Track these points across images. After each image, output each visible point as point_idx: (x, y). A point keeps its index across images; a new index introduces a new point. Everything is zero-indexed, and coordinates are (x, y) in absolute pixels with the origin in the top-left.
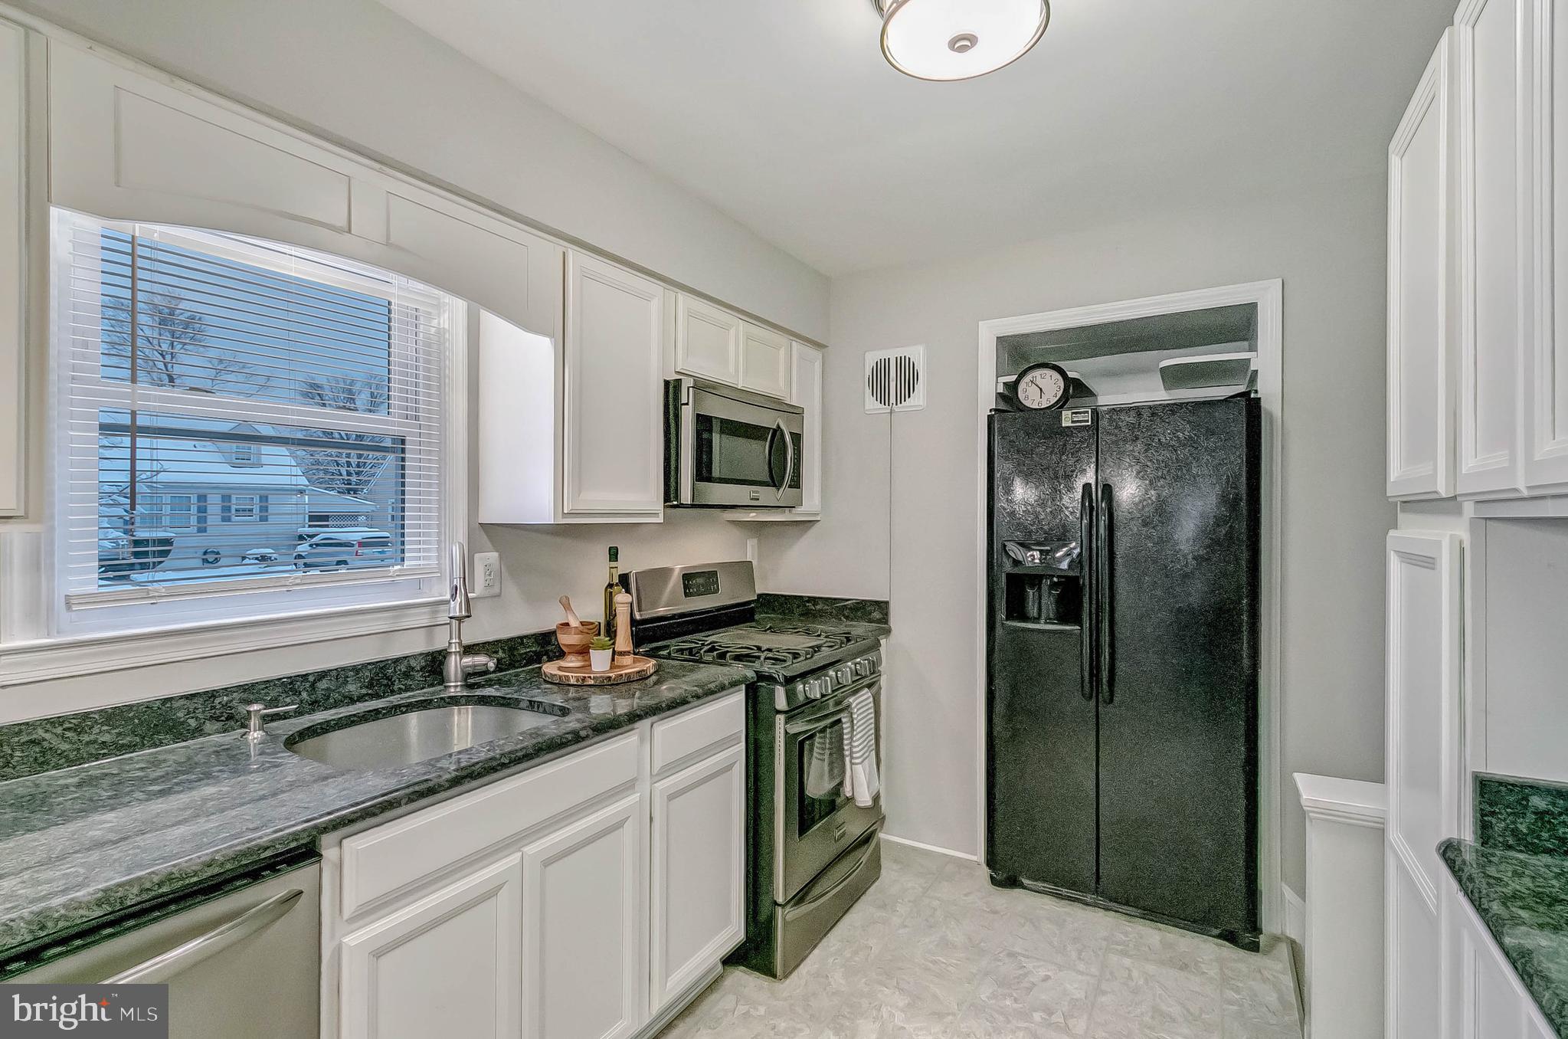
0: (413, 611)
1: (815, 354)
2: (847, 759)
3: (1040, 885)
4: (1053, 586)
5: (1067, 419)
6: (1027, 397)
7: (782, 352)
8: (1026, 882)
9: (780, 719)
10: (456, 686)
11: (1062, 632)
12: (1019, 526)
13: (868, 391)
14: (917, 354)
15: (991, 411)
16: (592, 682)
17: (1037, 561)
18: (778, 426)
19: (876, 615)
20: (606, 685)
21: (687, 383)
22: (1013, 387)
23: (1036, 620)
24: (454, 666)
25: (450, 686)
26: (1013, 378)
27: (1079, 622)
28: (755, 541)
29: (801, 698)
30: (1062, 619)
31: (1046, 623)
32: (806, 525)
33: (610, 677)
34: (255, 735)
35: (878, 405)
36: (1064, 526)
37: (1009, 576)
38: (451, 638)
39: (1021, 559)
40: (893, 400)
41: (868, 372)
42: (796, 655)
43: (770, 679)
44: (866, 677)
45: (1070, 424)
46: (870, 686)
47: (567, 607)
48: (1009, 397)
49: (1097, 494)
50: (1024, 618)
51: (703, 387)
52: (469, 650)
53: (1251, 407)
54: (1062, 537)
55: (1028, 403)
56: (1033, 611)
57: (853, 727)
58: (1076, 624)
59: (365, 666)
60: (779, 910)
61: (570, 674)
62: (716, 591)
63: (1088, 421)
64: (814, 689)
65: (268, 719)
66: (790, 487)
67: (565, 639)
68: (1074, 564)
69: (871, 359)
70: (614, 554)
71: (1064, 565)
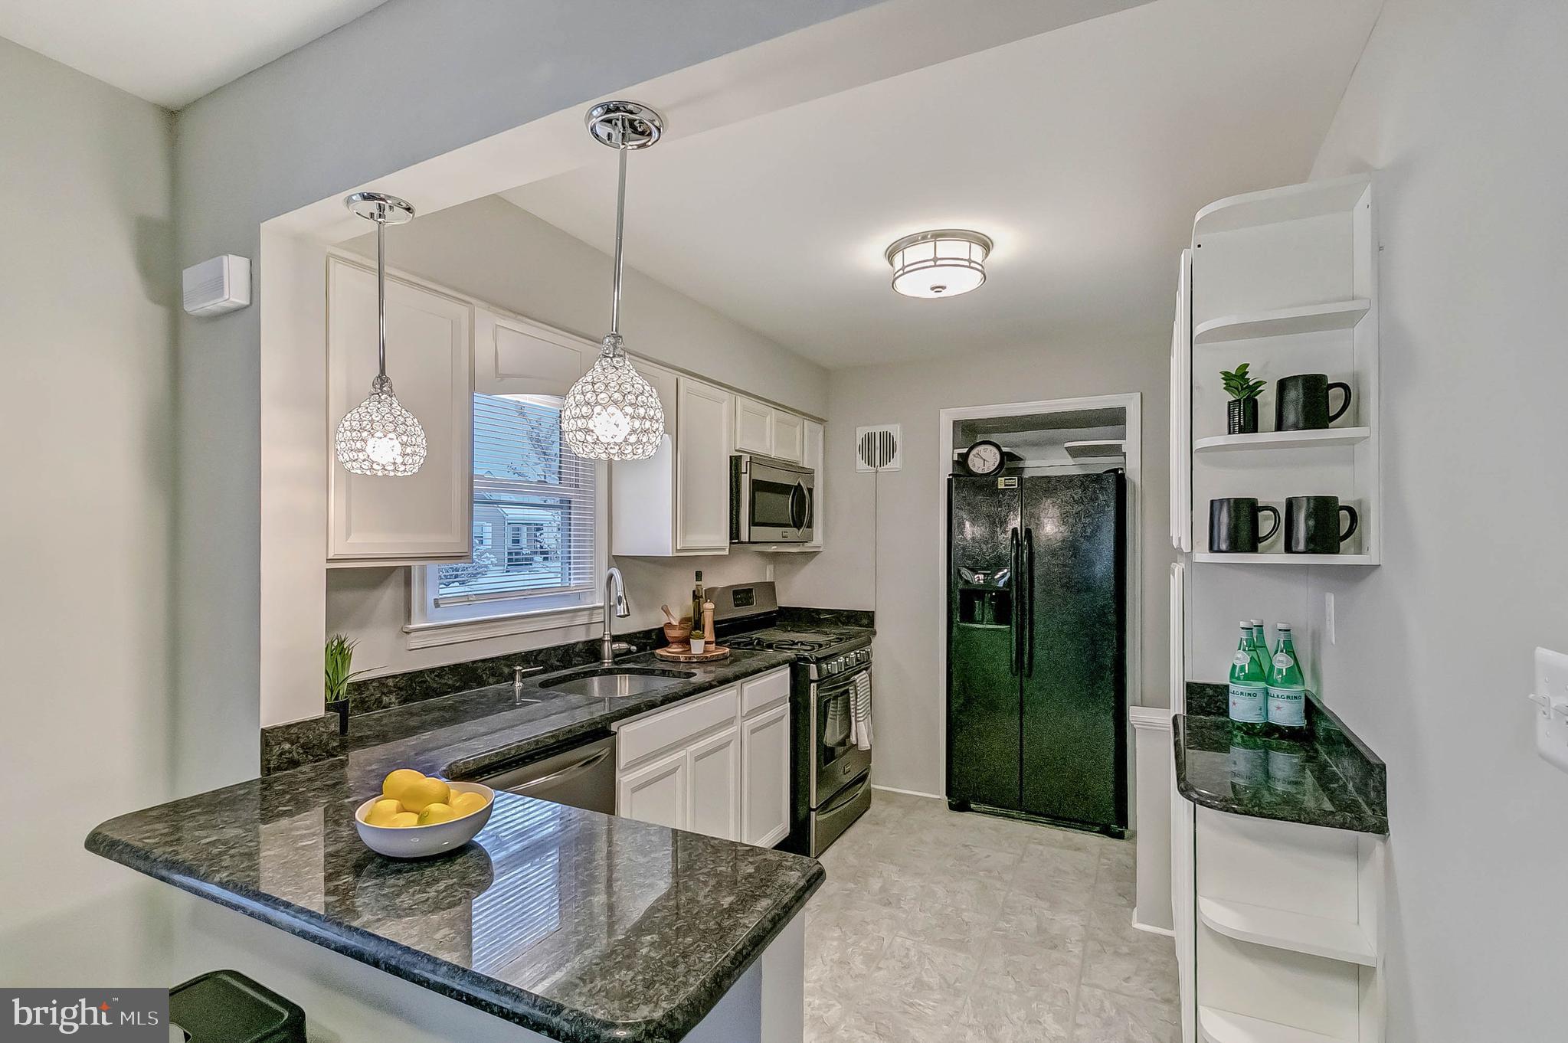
0: (580, 614)
1: (819, 428)
2: (853, 719)
3: (983, 807)
4: (992, 598)
5: (1001, 483)
6: (974, 465)
7: (798, 429)
8: (973, 806)
9: (813, 686)
10: (608, 663)
11: (997, 630)
12: (970, 557)
13: (859, 456)
14: (896, 431)
15: (950, 475)
16: (695, 660)
17: (982, 582)
18: (799, 484)
19: (865, 622)
20: (703, 662)
21: (746, 458)
22: (964, 457)
23: (981, 622)
24: (607, 649)
25: (605, 663)
26: (965, 450)
27: (1010, 624)
28: (772, 566)
29: (824, 673)
30: (999, 621)
31: (987, 624)
32: (812, 555)
33: (707, 657)
34: (518, 685)
35: (866, 466)
36: (999, 557)
37: (961, 591)
38: (605, 631)
39: (970, 579)
40: (878, 463)
41: (859, 442)
42: (820, 646)
43: (806, 660)
44: (864, 662)
45: (1003, 487)
46: (866, 669)
47: (667, 612)
48: (962, 462)
49: (1021, 534)
50: (972, 620)
51: (756, 460)
52: (616, 639)
53: (1120, 480)
54: (998, 563)
55: (975, 470)
56: (978, 617)
57: (857, 695)
58: (1007, 625)
59: (559, 647)
60: (813, 814)
61: (680, 655)
62: (752, 603)
63: (1015, 485)
64: (833, 667)
65: (524, 676)
66: (807, 527)
67: (671, 634)
68: (1008, 584)
69: (861, 433)
70: (699, 576)
71: (1001, 584)
